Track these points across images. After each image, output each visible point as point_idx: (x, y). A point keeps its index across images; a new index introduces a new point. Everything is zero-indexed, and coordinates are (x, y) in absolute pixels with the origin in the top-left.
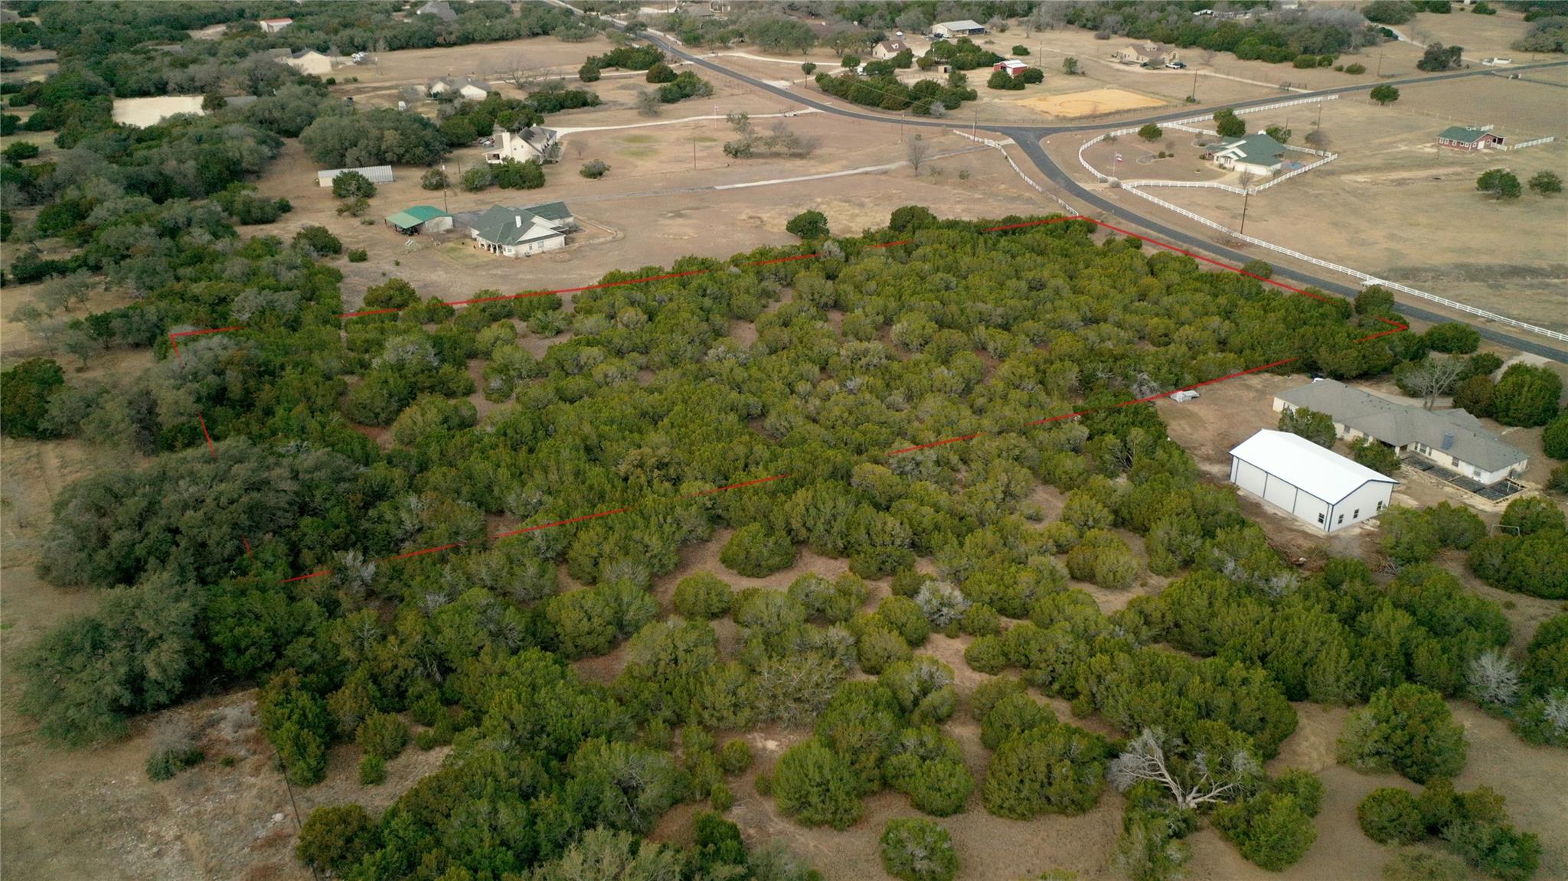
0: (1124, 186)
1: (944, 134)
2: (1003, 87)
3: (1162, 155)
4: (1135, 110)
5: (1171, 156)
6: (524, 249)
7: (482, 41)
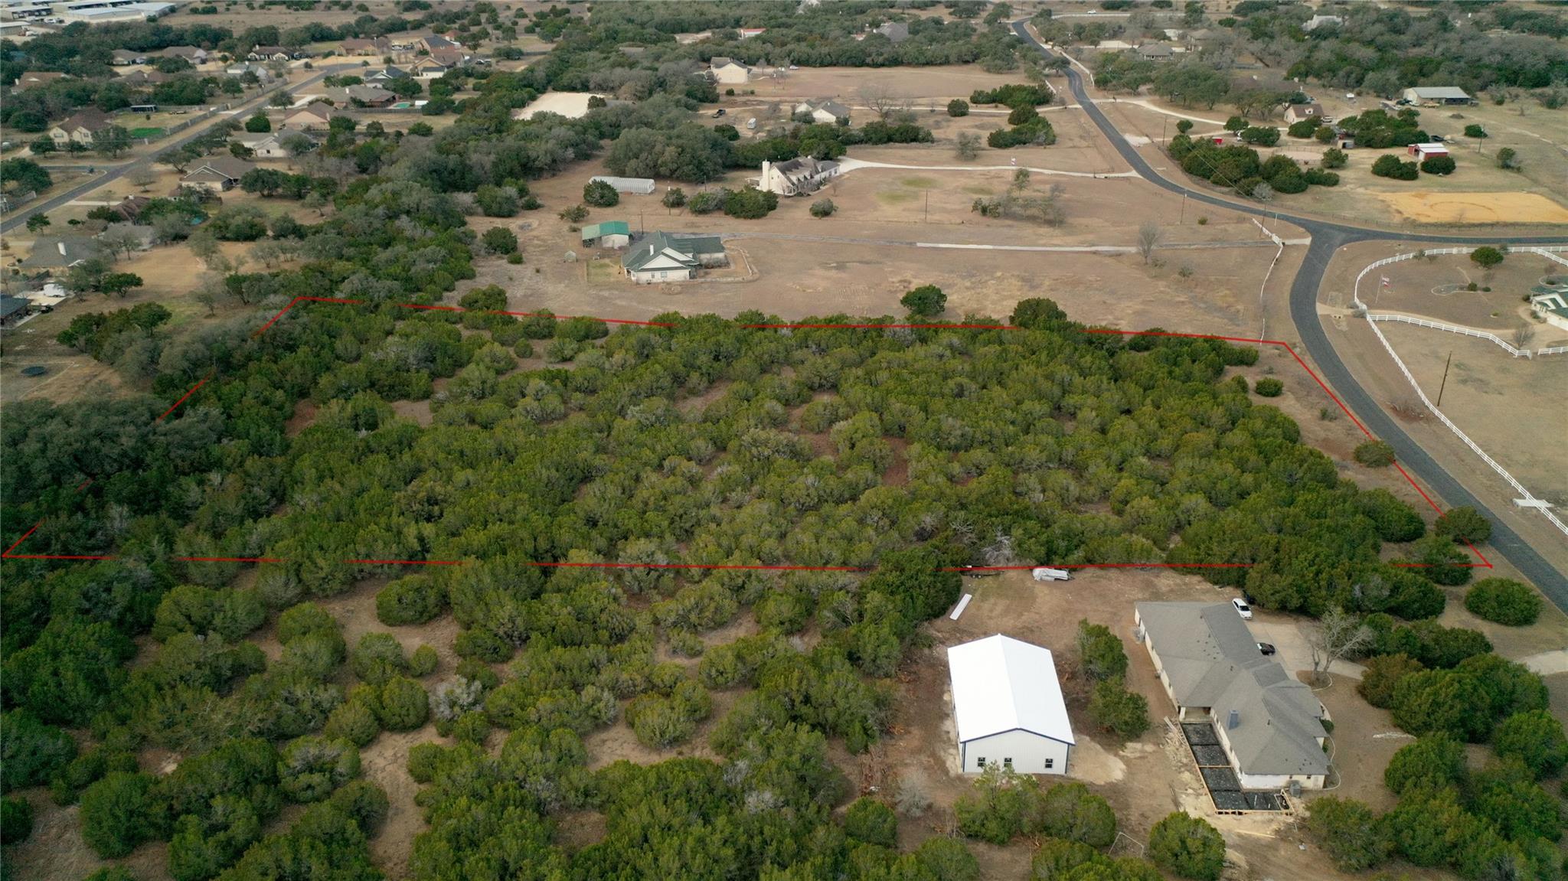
0: (1369, 318)
1: (1241, 220)
2: (1387, 175)
3: (1473, 287)
4: (1524, 225)
5: (1487, 290)
6: (645, 277)
7: (909, 64)
